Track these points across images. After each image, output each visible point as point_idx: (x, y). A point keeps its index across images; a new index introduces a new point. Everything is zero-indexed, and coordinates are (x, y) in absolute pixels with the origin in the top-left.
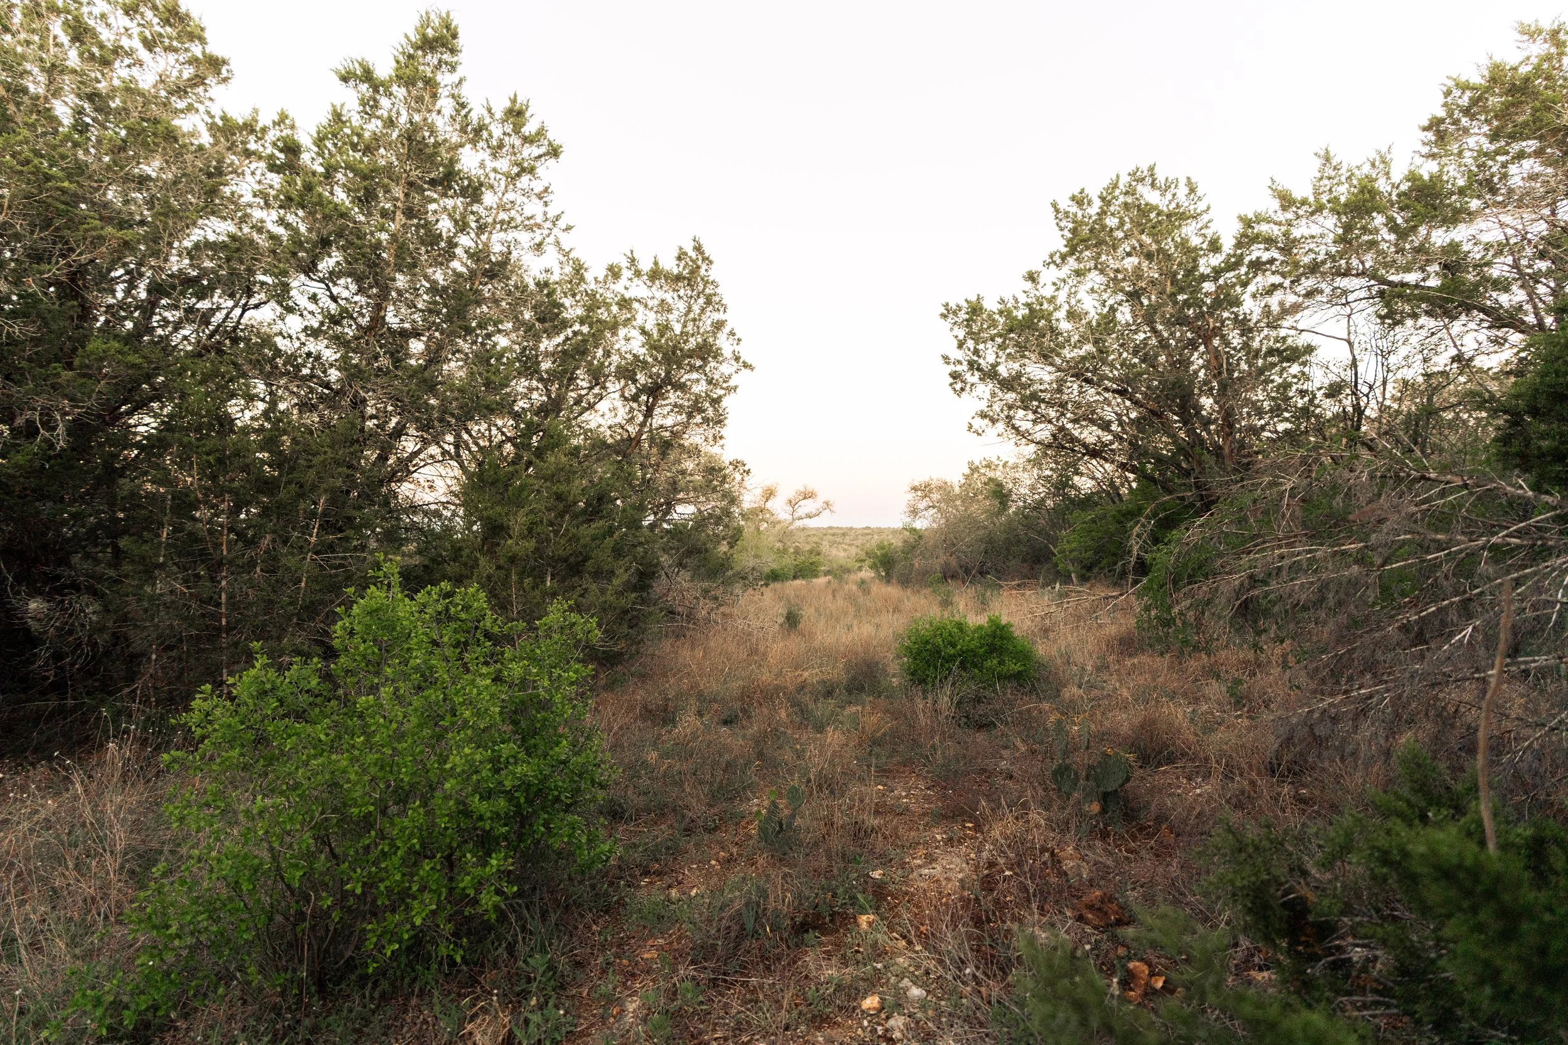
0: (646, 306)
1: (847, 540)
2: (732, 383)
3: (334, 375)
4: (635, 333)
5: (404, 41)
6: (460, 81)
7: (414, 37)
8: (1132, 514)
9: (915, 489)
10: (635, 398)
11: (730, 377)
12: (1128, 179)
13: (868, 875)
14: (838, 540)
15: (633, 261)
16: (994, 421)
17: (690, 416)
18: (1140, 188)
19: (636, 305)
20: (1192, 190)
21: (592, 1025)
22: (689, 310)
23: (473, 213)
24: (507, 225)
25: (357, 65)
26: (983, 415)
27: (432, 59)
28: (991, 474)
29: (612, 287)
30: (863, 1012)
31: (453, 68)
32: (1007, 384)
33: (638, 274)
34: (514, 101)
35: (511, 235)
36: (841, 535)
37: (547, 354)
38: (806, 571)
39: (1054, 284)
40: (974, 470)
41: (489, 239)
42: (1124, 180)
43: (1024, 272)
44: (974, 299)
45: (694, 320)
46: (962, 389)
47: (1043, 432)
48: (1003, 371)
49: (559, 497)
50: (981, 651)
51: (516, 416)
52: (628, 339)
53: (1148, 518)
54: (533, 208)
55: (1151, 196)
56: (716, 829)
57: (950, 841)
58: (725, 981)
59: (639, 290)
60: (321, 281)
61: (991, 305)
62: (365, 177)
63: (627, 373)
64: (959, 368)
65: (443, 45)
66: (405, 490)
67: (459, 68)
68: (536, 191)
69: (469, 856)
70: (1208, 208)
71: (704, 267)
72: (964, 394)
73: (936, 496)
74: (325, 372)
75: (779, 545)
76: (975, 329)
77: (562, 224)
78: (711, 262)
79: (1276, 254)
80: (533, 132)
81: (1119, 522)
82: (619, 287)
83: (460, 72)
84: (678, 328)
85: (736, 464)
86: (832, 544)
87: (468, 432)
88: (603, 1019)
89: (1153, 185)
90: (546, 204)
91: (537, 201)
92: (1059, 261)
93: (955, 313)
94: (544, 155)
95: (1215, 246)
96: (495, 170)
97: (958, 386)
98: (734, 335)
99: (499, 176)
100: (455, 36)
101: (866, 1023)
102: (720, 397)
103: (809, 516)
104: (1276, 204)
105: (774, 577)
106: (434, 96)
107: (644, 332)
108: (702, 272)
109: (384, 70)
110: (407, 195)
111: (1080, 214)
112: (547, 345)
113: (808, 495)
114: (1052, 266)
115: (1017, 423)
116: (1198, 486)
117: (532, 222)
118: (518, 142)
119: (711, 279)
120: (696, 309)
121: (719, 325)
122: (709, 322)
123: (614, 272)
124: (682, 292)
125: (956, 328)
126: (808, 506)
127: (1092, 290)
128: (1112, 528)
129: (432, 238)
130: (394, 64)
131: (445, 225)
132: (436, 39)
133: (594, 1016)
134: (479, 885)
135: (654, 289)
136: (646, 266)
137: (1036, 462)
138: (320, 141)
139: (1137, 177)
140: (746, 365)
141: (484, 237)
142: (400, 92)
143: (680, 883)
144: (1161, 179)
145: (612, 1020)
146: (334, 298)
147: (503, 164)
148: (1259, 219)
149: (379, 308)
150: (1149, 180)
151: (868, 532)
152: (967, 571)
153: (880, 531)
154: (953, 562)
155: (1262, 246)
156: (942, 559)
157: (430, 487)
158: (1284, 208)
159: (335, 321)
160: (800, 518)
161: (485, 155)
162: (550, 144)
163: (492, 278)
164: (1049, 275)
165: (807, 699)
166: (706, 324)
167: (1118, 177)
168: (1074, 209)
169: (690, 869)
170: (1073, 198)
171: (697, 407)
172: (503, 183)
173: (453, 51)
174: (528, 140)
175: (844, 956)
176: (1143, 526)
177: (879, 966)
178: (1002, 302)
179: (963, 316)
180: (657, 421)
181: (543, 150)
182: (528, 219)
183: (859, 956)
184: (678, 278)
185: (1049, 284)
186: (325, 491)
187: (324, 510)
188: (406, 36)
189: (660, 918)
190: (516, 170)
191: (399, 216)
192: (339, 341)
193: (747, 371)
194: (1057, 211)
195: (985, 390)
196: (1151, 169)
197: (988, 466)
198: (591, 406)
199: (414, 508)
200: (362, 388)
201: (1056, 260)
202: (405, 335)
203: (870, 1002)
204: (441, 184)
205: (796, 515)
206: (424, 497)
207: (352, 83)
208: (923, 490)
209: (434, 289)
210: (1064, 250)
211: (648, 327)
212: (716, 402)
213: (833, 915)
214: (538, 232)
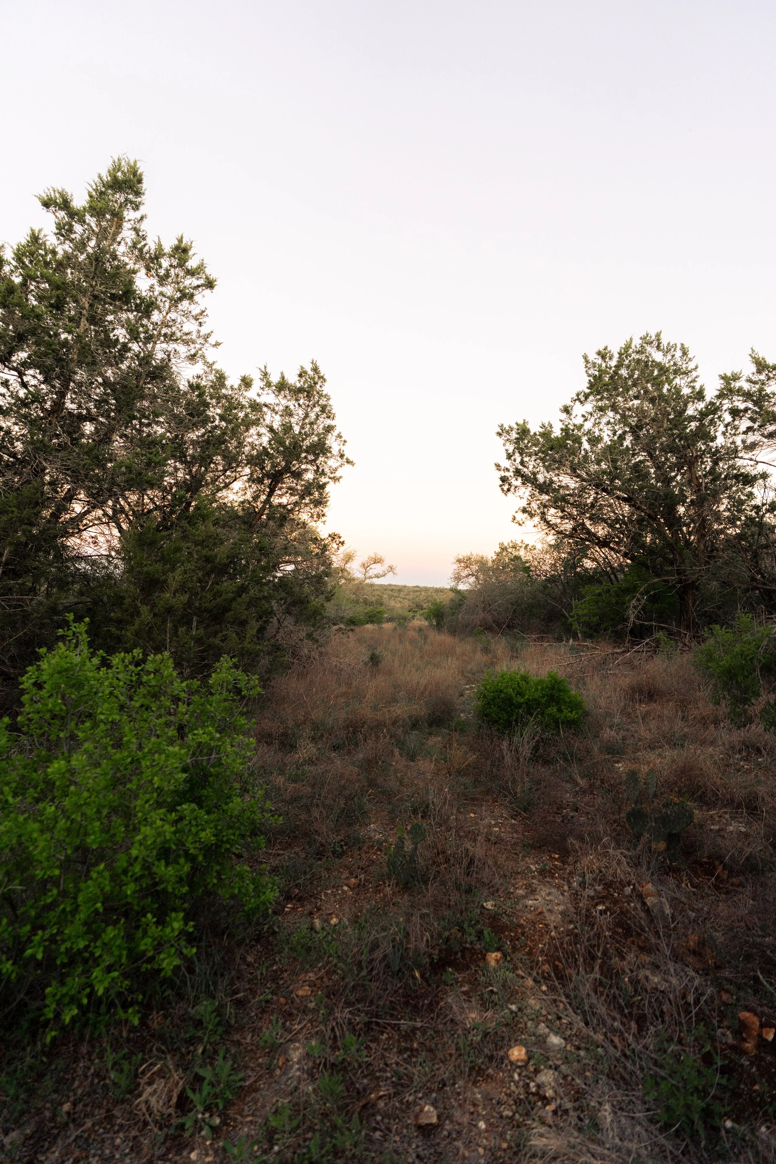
0: (274, 410)
1: (402, 595)
2: (338, 474)
3: (19, 446)
4: (263, 430)
5: (97, 180)
6: (142, 218)
7: (106, 178)
8: (631, 590)
9: (459, 561)
10: (260, 481)
11: (336, 470)
12: (640, 341)
13: (483, 907)
14: (396, 594)
15: (265, 374)
16: (532, 516)
17: (302, 497)
18: (648, 348)
19: (265, 409)
20: (685, 353)
21: (260, 1078)
22: (307, 416)
23: (142, 326)
24: (170, 338)
25: (57, 195)
26: (524, 511)
27: (120, 197)
28: (515, 553)
29: (245, 393)
30: (512, 1063)
31: (136, 207)
32: (544, 488)
33: (269, 385)
34: (180, 241)
35: (172, 346)
36: (397, 591)
37: (193, 442)
38: (373, 618)
39: (583, 416)
40: (504, 549)
41: (153, 347)
42: (637, 343)
43: (561, 406)
44: (521, 422)
45: (311, 424)
46: (509, 490)
47: (568, 526)
48: (541, 478)
49: (208, 560)
50: (543, 700)
51: (164, 490)
52: (259, 435)
53: (642, 594)
54: (190, 326)
55: (658, 357)
56: (344, 853)
57: (542, 872)
58: (377, 1024)
59: (269, 398)
60: (14, 369)
61: (534, 428)
62: (58, 288)
63: (256, 461)
64: (507, 474)
65: (130, 187)
66: (72, 542)
67: (142, 208)
68: (194, 313)
69: (149, 916)
70: (697, 367)
71: (320, 384)
72: (509, 494)
73: (475, 567)
74: (12, 444)
75: (353, 597)
76: (522, 445)
77: (212, 340)
78: (325, 380)
79: (750, 405)
80: (195, 266)
81: (618, 596)
82: (252, 394)
83: (142, 210)
84: (297, 429)
85: (333, 537)
86: (390, 597)
87: (126, 499)
88: (270, 1070)
89: (658, 347)
90: (200, 324)
91: (194, 321)
92: (583, 399)
93: (508, 433)
94: (202, 285)
95: (700, 395)
96: (162, 294)
97: (506, 487)
98: (341, 437)
99: (164, 299)
100: (140, 181)
101: (516, 1077)
102: (325, 484)
103: (377, 576)
104: (753, 368)
105: (352, 622)
106: (119, 226)
107: (271, 430)
108: (318, 386)
109: (80, 201)
110: (91, 305)
111: (604, 365)
112: (193, 435)
113: (377, 561)
114: (577, 402)
115: (549, 518)
116: (679, 572)
117: (189, 337)
118: (182, 274)
119: (324, 393)
120: (313, 416)
121: (329, 429)
122: (321, 426)
123: (246, 383)
124: (301, 402)
125: (508, 444)
126: (376, 569)
127: (608, 423)
128: (614, 600)
129: (109, 343)
130: (88, 198)
131: (120, 334)
132: (125, 182)
133: (260, 1065)
134: (159, 947)
135: (280, 397)
136: (275, 379)
137: (557, 547)
138: (19, 257)
139: (646, 340)
140: (348, 462)
141: (150, 346)
142: (91, 221)
143: (319, 909)
144: (664, 343)
145: (278, 1072)
146: (24, 385)
147: (169, 290)
148: (736, 378)
149: (62, 395)
150: (655, 343)
151: (417, 590)
152: (499, 625)
153: (426, 589)
154: (489, 618)
155: (741, 398)
156: (481, 615)
157: (95, 543)
158: (759, 372)
159: (24, 403)
160: (371, 578)
161: (154, 281)
162: (207, 278)
163: (153, 378)
164: (579, 410)
165: (400, 731)
166: (319, 428)
167: (631, 339)
168: (599, 361)
169: (326, 894)
170: (599, 353)
171: (307, 490)
172: (167, 305)
173: (138, 194)
174: (191, 273)
175: (481, 997)
176: (638, 600)
177: (514, 1007)
178: (543, 426)
179: (514, 435)
180: (276, 501)
181: (201, 282)
182: (187, 334)
183: (495, 998)
184: (301, 390)
185: (580, 415)
186: (11, 544)
187: (7, 559)
188: (100, 177)
189: (309, 950)
190: (178, 295)
191: (84, 323)
192: (25, 420)
193: (347, 466)
194: (587, 362)
195: (526, 491)
196: (658, 335)
197: (514, 547)
198: (227, 486)
199: (80, 558)
200: (45, 460)
201: (581, 398)
202: (82, 418)
203: (517, 1053)
204: (120, 299)
205: (368, 575)
206: (89, 550)
207: (52, 208)
208: (465, 562)
209: (106, 383)
210: (587, 391)
211: (275, 427)
212: (322, 487)
213: (464, 950)
214: (192, 346)
